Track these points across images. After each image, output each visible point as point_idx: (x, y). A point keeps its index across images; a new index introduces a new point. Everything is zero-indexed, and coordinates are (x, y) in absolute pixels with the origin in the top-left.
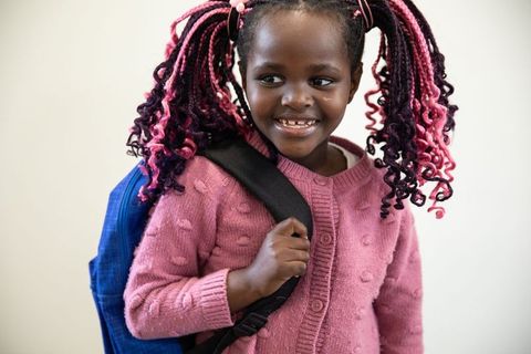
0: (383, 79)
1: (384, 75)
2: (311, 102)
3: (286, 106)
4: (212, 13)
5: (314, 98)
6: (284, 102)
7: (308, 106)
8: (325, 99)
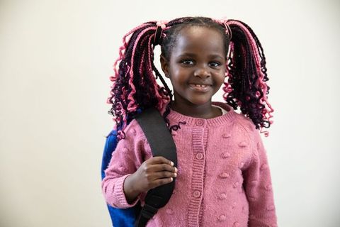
0: (229, 68)
1: (230, 67)
2: (210, 75)
3: (197, 76)
4: (147, 29)
5: (211, 73)
6: (195, 74)
7: (208, 76)
8: (217, 73)
